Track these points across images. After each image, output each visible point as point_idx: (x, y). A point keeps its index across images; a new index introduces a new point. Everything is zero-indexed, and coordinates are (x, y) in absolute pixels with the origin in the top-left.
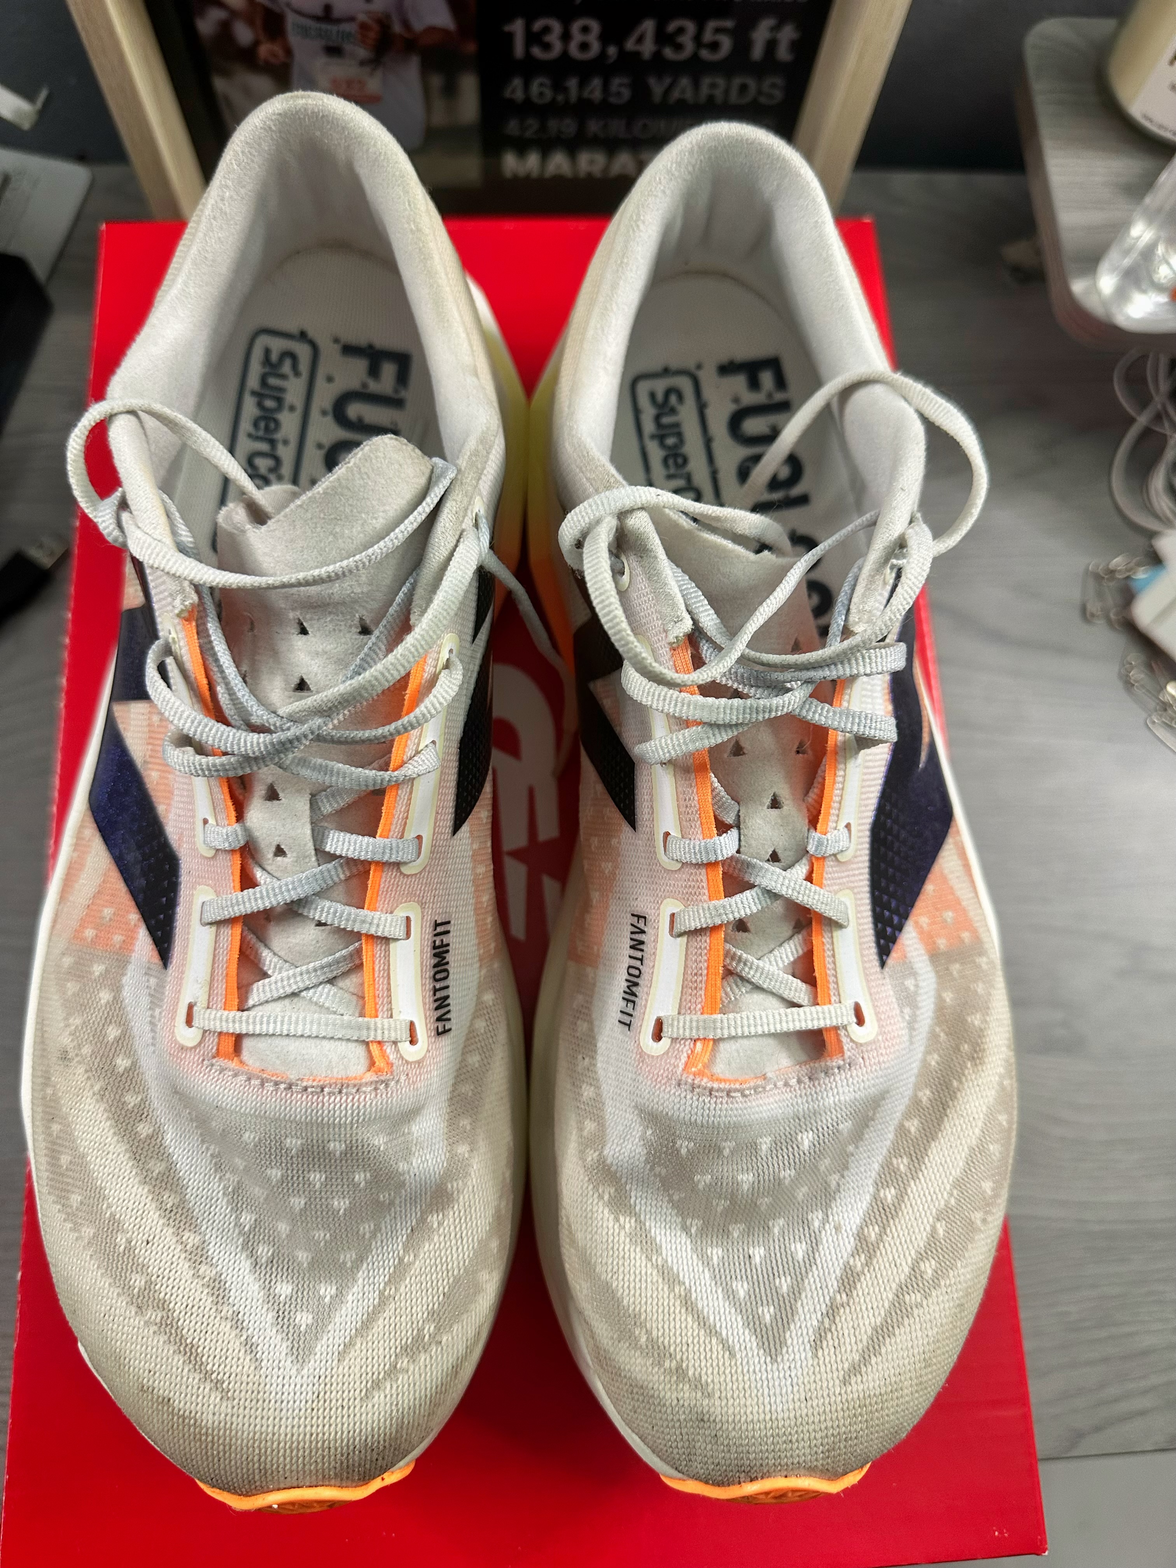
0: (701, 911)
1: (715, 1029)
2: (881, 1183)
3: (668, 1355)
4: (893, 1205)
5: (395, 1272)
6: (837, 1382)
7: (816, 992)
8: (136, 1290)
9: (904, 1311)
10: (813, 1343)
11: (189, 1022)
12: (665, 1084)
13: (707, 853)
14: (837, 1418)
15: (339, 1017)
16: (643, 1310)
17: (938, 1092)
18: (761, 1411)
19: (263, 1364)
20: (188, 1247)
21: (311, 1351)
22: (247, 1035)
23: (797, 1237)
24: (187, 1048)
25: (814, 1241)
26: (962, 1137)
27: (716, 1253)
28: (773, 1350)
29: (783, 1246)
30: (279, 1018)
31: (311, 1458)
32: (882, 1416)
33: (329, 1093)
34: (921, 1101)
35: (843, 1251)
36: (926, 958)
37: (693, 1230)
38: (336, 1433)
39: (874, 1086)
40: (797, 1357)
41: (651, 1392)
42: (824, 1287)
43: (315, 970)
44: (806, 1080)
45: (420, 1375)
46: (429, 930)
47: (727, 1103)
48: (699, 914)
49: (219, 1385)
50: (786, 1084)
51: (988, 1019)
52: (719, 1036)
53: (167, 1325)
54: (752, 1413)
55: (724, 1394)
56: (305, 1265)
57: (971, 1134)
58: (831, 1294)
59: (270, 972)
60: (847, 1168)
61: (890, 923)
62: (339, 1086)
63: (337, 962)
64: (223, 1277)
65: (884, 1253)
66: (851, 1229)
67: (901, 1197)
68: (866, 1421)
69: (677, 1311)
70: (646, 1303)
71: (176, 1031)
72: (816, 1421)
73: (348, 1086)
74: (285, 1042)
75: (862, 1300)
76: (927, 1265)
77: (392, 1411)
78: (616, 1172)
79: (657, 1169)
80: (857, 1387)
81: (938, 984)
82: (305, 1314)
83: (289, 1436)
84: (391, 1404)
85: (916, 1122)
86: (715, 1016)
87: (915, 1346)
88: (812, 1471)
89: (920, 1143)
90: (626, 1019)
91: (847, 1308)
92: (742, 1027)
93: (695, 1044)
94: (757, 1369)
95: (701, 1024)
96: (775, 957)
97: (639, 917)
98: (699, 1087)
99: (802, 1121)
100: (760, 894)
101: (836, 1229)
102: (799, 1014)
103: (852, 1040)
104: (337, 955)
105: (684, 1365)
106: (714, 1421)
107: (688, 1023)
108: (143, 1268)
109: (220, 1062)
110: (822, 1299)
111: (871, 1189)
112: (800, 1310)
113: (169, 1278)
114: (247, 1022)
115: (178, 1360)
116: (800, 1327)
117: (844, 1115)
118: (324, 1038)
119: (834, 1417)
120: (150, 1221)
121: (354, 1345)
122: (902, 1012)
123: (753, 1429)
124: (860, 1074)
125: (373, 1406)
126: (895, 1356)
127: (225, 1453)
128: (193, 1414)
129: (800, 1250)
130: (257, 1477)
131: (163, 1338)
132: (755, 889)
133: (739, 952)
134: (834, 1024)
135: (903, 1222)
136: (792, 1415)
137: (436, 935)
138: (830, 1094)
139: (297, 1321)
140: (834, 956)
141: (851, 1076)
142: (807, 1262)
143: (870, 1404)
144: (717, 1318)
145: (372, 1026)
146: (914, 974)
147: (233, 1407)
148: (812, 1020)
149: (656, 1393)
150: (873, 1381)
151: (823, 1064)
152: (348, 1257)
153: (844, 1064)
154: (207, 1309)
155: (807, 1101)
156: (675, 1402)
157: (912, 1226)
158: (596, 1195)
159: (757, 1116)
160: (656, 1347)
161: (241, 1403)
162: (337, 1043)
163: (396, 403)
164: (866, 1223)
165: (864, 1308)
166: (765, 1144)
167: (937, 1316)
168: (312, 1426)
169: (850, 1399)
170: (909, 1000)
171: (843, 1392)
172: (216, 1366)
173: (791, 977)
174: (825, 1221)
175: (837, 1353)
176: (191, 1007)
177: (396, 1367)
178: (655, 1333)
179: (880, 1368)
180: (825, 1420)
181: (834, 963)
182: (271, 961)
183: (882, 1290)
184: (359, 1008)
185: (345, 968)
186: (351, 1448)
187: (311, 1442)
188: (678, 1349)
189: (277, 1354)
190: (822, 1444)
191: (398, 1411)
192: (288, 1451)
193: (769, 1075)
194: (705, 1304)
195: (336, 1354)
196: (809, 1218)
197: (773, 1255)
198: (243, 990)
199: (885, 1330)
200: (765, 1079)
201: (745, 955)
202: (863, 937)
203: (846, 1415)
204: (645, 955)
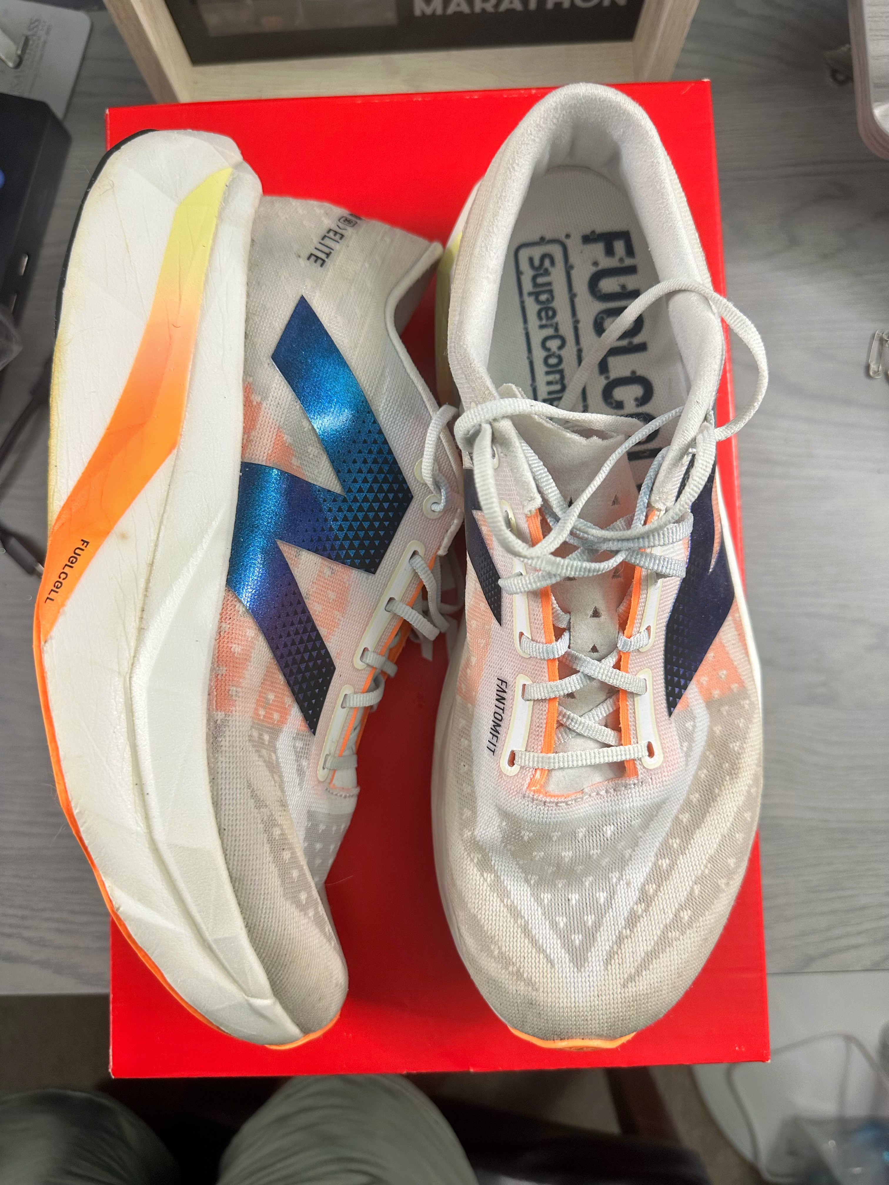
0: (541, 688)
1: (549, 763)
2: (660, 855)
3: (511, 963)
4: (667, 871)
6: (619, 986)
7: (621, 737)
9: (667, 942)
10: (605, 961)
12: (515, 795)
13: (548, 653)
14: (617, 1007)
16: (496, 934)
17: (705, 796)
18: (568, 1001)
23: (601, 888)
25: (612, 891)
26: (717, 827)
27: (546, 897)
28: (579, 963)
29: (591, 894)
32: (647, 1007)
34: (692, 801)
35: (631, 900)
36: (703, 705)
37: (532, 882)
39: (657, 797)
40: (594, 969)
41: (500, 984)
42: (615, 924)
44: (612, 791)
47: (555, 810)
48: (540, 690)
50: (598, 794)
51: (745, 746)
52: (552, 767)
54: (563, 1002)
55: (546, 989)
57: (724, 826)
58: (620, 929)
60: (637, 846)
61: (678, 685)
65: (657, 904)
66: (637, 885)
67: (672, 866)
68: (637, 1009)
69: (518, 936)
70: (499, 930)
72: (604, 1009)
75: (640, 935)
76: (685, 913)
78: (482, 845)
79: (509, 847)
80: (632, 989)
81: (711, 722)
85: (687, 815)
86: (549, 755)
87: (672, 965)
88: (600, 1036)
89: (689, 829)
90: (492, 747)
91: (630, 939)
92: (568, 762)
93: (536, 772)
94: (568, 976)
95: (540, 759)
96: (593, 714)
97: (502, 681)
98: (537, 800)
99: (607, 817)
100: (583, 677)
101: (627, 884)
102: (607, 752)
103: (644, 767)
105: (521, 970)
106: (539, 1005)
107: (531, 758)
110: (613, 932)
111: (653, 859)
112: (599, 939)
116: (598, 950)
117: (636, 815)
119: (615, 1007)
122: (681, 746)
123: (563, 1012)
124: (648, 789)
126: (658, 971)
129: (602, 897)
132: (579, 674)
133: (568, 713)
134: (632, 757)
135: (672, 883)
136: (588, 1005)
138: (627, 802)
140: (634, 713)
141: (642, 790)
142: (606, 905)
143: (640, 999)
144: (544, 941)
146: (693, 718)
148: (617, 756)
149: (503, 986)
150: (643, 986)
151: (623, 781)
153: (638, 782)
155: (611, 805)
156: (515, 991)
157: (678, 887)
158: (469, 859)
159: (576, 816)
160: (504, 958)
164: (647, 882)
165: (640, 940)
166: (581, 833)
167: (689, 946)
169: (626, 996)
170: (687, 737)
171: (622, 992)
173: (604, 728)
174: (619, 879)
175: (621, 967)
178: (504, 948)
179: (648, 978)
180: (610, 1008)
181: (635, 717)
183: (654, 928)
188: (518, 960)
190: (607, 1022)
193: (586, 790)
194: (537, 932)
196: (610, 876)
197: (584, 900)
199: (653, 954)
200: (583, 793)
201: (572, 715)
202: (657, 697)
203: (623, 1006)
204: (506, 707)
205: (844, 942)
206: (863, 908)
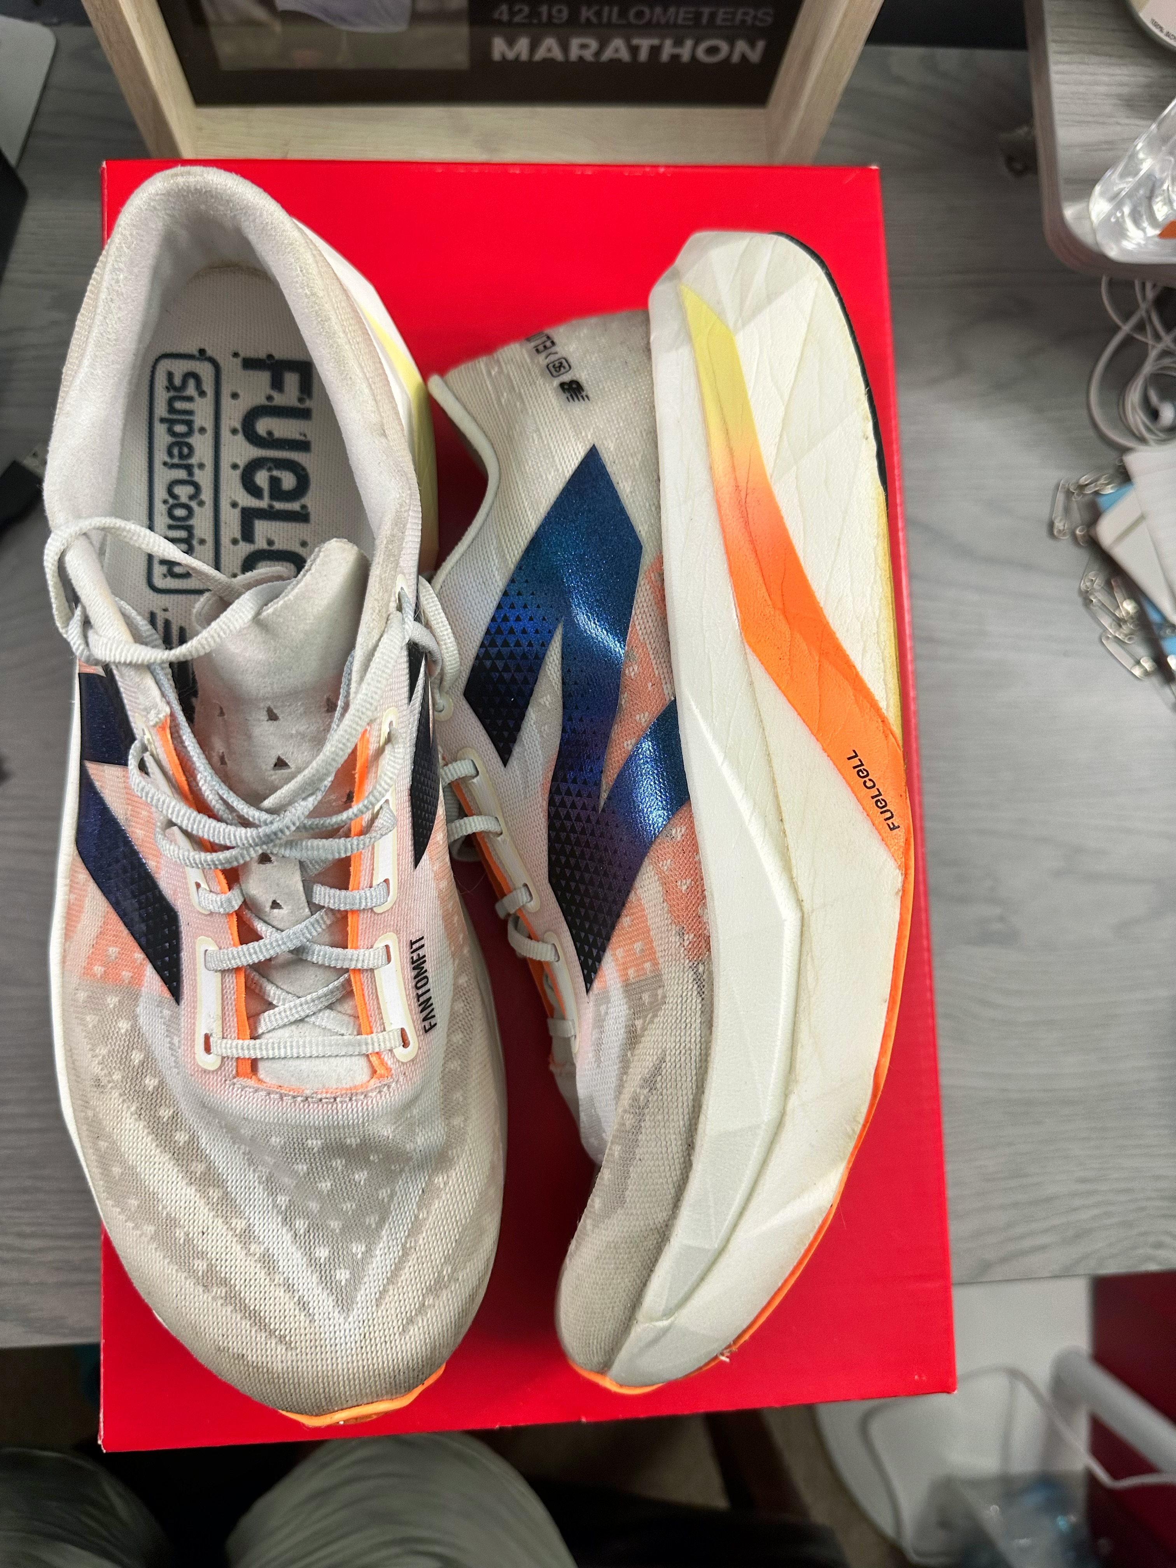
5: (412, 1227)
8: (200, 1273)
11: (208, 1049)
15: (340, 1037)
19: (316, 1317)
20: (237, 1232)
21: (352, 1301)
22: (262, 1058)
24: (209, 1072)
30: (288, 1044)
31: (365, 1384)
33: (341, 1102)
38: (383, 1363)
43: (313, 1001)
45: (445, 1308)
46: (406, 950)
49: (282, 1339)
53: (231, 1298)
56: (337, 1231)
59: (275, 1002)
62: (349, 1095)
63: (332, 992)
64: (270, 1251)
71: (196, 1057)
73: (357, 1094)
74: (298, 1062)
77: (425, 1339)
82: (342, 1271)
83: (346, 1370)
84: (424, 1333)
104: (331, 986)
108: (202, 1255)
109: (241, 1081)
113: (226, 1260)
114: (261, 1049)
115: (246, 1324)
118: (330, 1056)
120: (202, 1215)
121: (388, 1291)
125: (410, 1337)
127: (295, 1390)
128: (265, 1364)
130: (324, 1404)
131: (230, 1308)
137: (412, 952)
139: (337, 1278)
145: (369, 1041)
147: (297, 1355)
152: (372, 1220)
154: (262, 1280)
161: (303, 1350)
162: (342, 1058)
163: (304, 414)
168: (363, 1360)
172: (278, 1325)
176: (207, 1038)
177: (424, 1305)
182: (274, 994)
184: (357, 1027)
185: (339, 996)
186: (397, 1372)
187: (364, 1373)
189: (326, 1307)
191: (430, 1338)
192: (347, 1382)
195: (374, 1301)
198: (253, 1018)
205: (1027, 1244)
206: (1049, 1199)
